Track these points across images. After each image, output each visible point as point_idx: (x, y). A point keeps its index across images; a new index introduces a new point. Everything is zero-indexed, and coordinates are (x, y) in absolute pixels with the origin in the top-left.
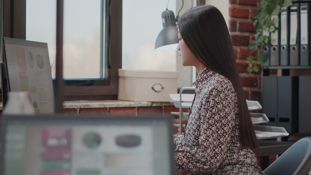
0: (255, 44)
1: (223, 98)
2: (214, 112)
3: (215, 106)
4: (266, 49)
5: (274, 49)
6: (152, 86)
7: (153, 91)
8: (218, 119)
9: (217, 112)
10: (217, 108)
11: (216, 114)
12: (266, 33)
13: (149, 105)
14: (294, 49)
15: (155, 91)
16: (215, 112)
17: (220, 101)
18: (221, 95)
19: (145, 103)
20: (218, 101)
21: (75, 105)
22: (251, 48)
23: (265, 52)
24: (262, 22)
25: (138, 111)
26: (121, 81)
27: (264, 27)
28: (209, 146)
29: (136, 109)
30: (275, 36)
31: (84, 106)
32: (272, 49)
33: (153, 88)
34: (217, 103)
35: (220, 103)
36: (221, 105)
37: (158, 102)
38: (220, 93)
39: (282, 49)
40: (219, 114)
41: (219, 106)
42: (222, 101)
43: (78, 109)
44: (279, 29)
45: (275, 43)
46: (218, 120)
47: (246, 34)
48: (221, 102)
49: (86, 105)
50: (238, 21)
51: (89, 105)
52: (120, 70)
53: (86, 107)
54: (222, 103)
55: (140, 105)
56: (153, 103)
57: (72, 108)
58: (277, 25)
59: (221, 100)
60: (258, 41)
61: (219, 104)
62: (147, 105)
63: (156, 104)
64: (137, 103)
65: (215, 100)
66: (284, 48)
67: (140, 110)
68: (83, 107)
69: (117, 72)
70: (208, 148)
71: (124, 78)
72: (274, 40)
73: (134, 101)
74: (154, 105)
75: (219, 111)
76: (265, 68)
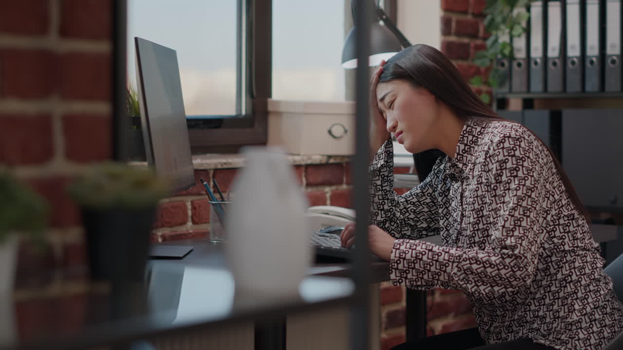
0: (485, 57)
1: (527, 148)
2: (522, 177)
3: (520, 165)
4: (503, 65)
5: (519, 65)
6: (328, 128)
7: (330, 137)
8: (531, 184)
9: (528, 174)
10: (524, 168)
11: (526, 178)
12: (504, 38)
13: (324, 160)
14: (555, 64)
15: (334, 137)
16: (524, 175)
17: (524, 155)
18: (523, 145)
19: (317, 159)
20: (521, 156)
21: (207, 164)
22: (478, 63)
23: (501, 69)
24: (499, 19)
25: (306, 171)
26: (272, 120)
27: (502, 27)
28: (524, 234)
29: (303, 169)
30: (520, 43)
31: (222, 165)
32: (515, 64)
33: (330, 132)
34: (521, 159)
35: (526, 158)
36: (528, 160)
37: (336, 157)
38: (520, 142)
39: (533, 65)
40: (532, 176)
41: (525, 164)
42: (528, 153)
43: (210, 170)
44: (528, 31)
45: (521, 55)
46: (532, 186)
47: (466, 40)
48: (526, 156)
49: (225, 164)
50: (454, 18)
51: (230, 163)
52: (269, 100)
53: (225, 167)
54: (529, 157)
55: (309, 162)
56: (330, 157)
57: (202, 168)
58: (524, 24)
59: (525, 152)
60: (492, 51)
61: (525, 161)
62: (321, 161)
63: (334, 159)
64: (305, 158)
65: (516, 155)
66: (536, 63)
67: (310, 170)
68: (219, 167)
69: (265, 105)
70: (523, 238)
71: (279, 114)
72: (519, 50)
73: (299, 155)
74: (332, 161)
75: (529, 172)
76: (500, 96)
